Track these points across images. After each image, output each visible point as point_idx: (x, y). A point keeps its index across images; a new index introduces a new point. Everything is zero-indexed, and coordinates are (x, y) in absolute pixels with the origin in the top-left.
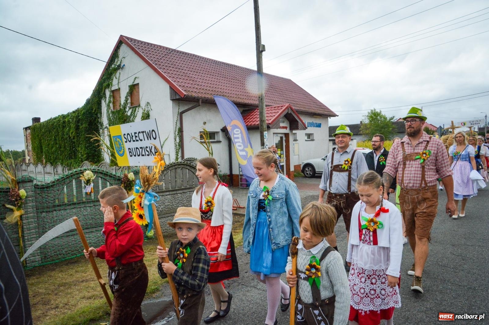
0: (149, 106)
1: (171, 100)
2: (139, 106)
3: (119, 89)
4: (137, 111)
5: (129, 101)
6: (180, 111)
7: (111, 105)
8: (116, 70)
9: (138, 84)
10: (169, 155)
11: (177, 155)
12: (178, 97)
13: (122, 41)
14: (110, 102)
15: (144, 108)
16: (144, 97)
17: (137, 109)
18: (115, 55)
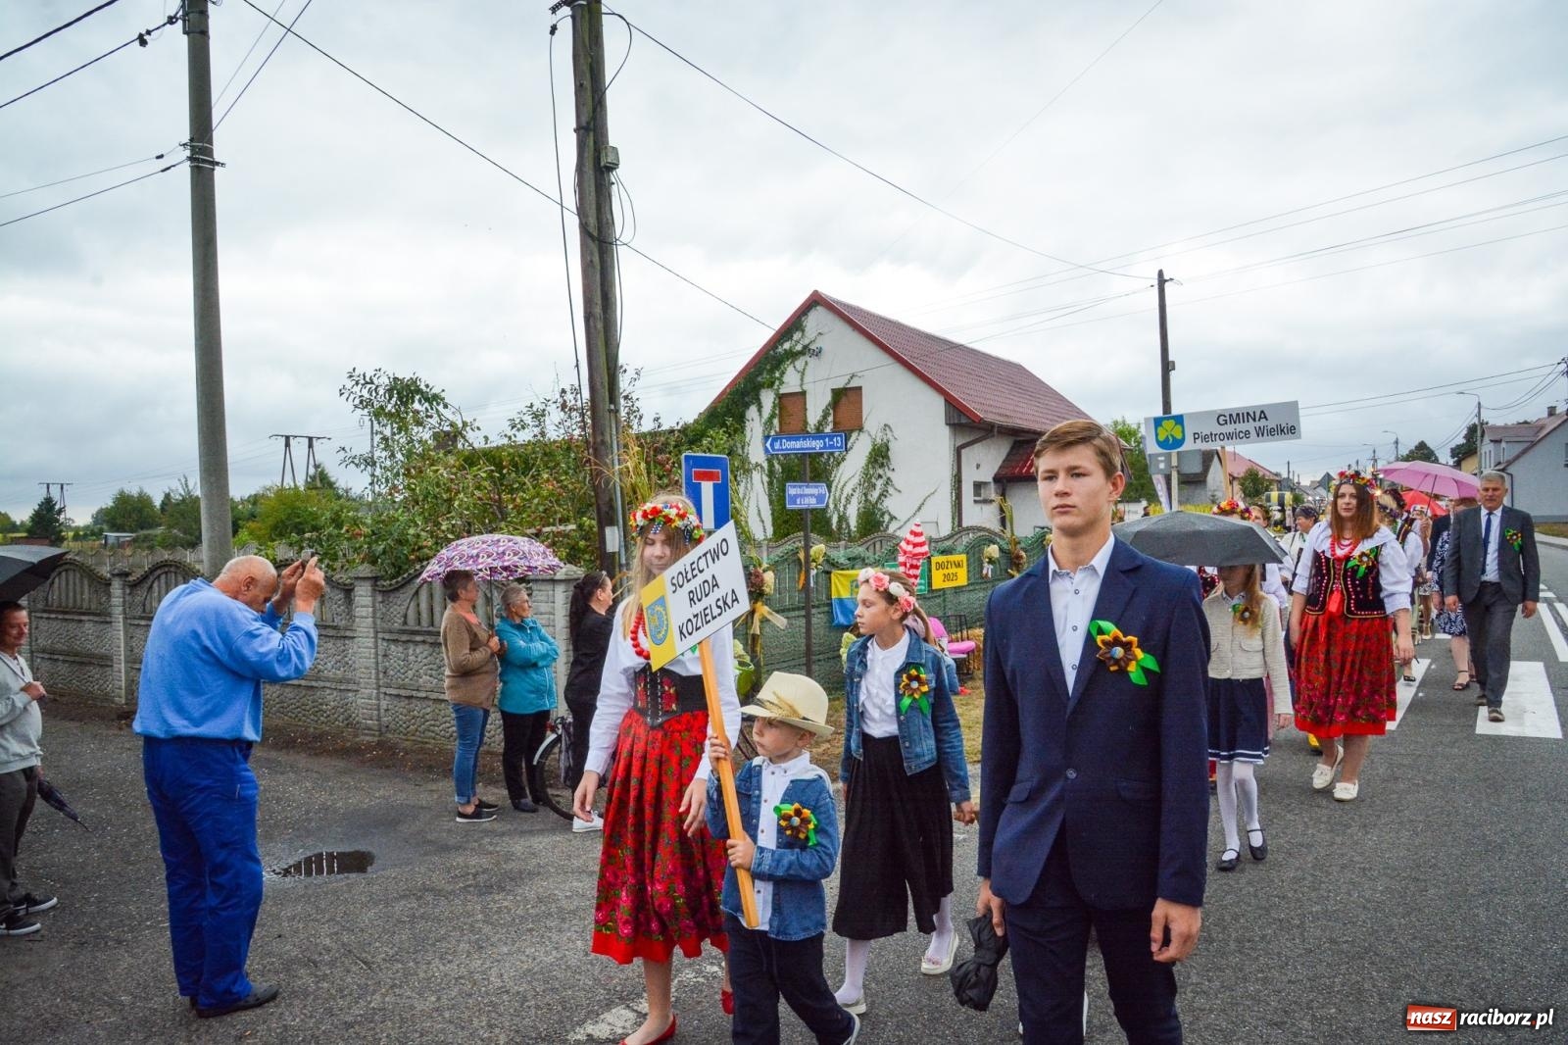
0: (888, 432)
1: (947, 424)
2: (861, 429)
3: (803, 394)
4: (852, 440)
5: (831, 418)
6: (959, 443)
7: (776, 421)
8: (792, 355)
9: (860, 388)
10: (937, 523)
11: (954, 523)
12: (964, 420)
13: (816, 301)
14: (772, 416)
15: (873, 433)
16: (875, 413)
17: (854, 435)
18: (794, 325)
